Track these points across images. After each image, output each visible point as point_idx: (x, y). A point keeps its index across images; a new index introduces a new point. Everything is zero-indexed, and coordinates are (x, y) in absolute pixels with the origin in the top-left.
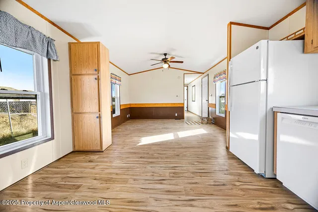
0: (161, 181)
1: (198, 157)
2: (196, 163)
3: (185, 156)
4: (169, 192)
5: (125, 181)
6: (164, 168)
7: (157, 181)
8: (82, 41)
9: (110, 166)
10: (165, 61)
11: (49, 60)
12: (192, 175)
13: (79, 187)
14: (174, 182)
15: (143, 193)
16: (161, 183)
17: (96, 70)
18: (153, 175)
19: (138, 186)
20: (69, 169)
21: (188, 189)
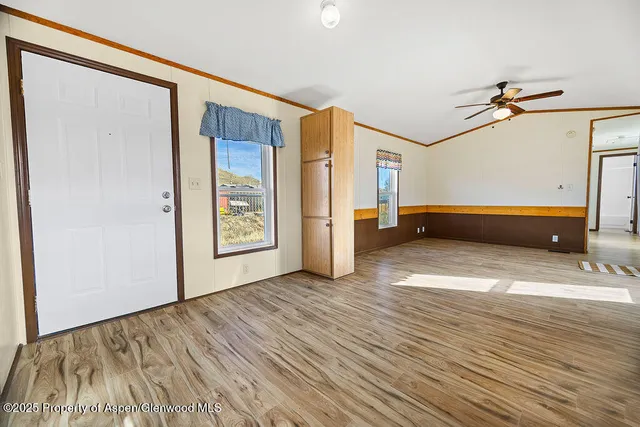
0: (372, 347)
1: (504, 344)
2: (483, 353)
3: (473, 330)
4: (371, 366)
5: (326, 325)
6: (399, 333)
7: (367, 345)
8: (320, 109)
9: (324, 300)
10: (499, 102)
11: (275, 148)
12: (445, 366)
13: (276, 310)
14: (393, 358)
15: (334, 349)
16: (371, 351)
17: (327, 152)
18: (370, 335)
19: (336, 338)
20: (284, 289)
21: (409, 380)
